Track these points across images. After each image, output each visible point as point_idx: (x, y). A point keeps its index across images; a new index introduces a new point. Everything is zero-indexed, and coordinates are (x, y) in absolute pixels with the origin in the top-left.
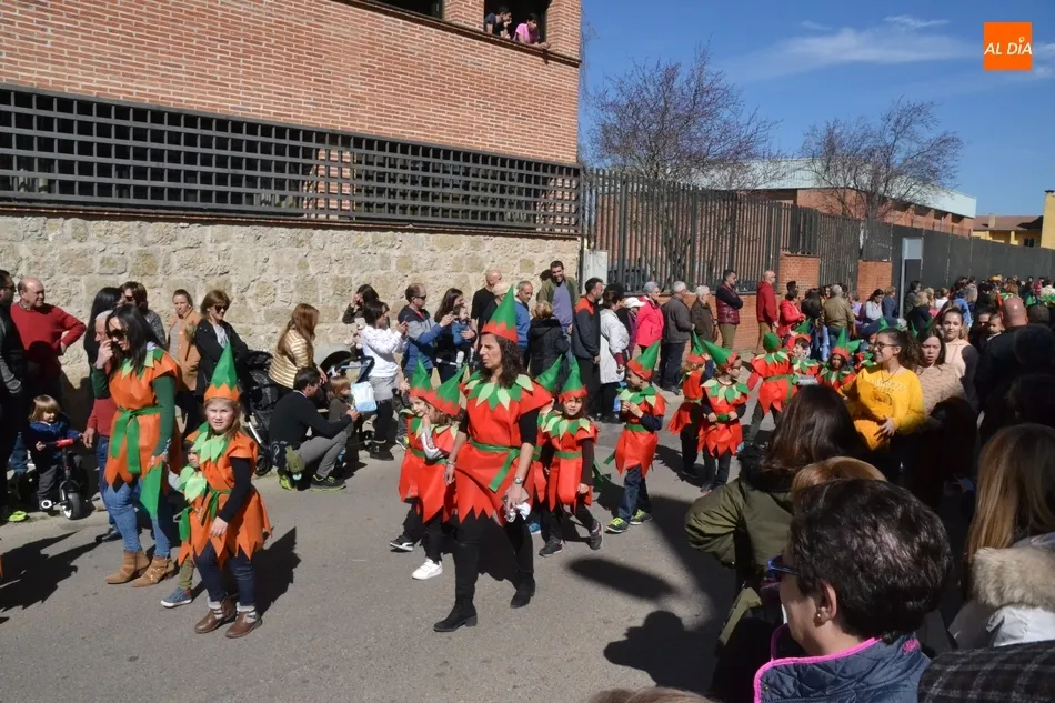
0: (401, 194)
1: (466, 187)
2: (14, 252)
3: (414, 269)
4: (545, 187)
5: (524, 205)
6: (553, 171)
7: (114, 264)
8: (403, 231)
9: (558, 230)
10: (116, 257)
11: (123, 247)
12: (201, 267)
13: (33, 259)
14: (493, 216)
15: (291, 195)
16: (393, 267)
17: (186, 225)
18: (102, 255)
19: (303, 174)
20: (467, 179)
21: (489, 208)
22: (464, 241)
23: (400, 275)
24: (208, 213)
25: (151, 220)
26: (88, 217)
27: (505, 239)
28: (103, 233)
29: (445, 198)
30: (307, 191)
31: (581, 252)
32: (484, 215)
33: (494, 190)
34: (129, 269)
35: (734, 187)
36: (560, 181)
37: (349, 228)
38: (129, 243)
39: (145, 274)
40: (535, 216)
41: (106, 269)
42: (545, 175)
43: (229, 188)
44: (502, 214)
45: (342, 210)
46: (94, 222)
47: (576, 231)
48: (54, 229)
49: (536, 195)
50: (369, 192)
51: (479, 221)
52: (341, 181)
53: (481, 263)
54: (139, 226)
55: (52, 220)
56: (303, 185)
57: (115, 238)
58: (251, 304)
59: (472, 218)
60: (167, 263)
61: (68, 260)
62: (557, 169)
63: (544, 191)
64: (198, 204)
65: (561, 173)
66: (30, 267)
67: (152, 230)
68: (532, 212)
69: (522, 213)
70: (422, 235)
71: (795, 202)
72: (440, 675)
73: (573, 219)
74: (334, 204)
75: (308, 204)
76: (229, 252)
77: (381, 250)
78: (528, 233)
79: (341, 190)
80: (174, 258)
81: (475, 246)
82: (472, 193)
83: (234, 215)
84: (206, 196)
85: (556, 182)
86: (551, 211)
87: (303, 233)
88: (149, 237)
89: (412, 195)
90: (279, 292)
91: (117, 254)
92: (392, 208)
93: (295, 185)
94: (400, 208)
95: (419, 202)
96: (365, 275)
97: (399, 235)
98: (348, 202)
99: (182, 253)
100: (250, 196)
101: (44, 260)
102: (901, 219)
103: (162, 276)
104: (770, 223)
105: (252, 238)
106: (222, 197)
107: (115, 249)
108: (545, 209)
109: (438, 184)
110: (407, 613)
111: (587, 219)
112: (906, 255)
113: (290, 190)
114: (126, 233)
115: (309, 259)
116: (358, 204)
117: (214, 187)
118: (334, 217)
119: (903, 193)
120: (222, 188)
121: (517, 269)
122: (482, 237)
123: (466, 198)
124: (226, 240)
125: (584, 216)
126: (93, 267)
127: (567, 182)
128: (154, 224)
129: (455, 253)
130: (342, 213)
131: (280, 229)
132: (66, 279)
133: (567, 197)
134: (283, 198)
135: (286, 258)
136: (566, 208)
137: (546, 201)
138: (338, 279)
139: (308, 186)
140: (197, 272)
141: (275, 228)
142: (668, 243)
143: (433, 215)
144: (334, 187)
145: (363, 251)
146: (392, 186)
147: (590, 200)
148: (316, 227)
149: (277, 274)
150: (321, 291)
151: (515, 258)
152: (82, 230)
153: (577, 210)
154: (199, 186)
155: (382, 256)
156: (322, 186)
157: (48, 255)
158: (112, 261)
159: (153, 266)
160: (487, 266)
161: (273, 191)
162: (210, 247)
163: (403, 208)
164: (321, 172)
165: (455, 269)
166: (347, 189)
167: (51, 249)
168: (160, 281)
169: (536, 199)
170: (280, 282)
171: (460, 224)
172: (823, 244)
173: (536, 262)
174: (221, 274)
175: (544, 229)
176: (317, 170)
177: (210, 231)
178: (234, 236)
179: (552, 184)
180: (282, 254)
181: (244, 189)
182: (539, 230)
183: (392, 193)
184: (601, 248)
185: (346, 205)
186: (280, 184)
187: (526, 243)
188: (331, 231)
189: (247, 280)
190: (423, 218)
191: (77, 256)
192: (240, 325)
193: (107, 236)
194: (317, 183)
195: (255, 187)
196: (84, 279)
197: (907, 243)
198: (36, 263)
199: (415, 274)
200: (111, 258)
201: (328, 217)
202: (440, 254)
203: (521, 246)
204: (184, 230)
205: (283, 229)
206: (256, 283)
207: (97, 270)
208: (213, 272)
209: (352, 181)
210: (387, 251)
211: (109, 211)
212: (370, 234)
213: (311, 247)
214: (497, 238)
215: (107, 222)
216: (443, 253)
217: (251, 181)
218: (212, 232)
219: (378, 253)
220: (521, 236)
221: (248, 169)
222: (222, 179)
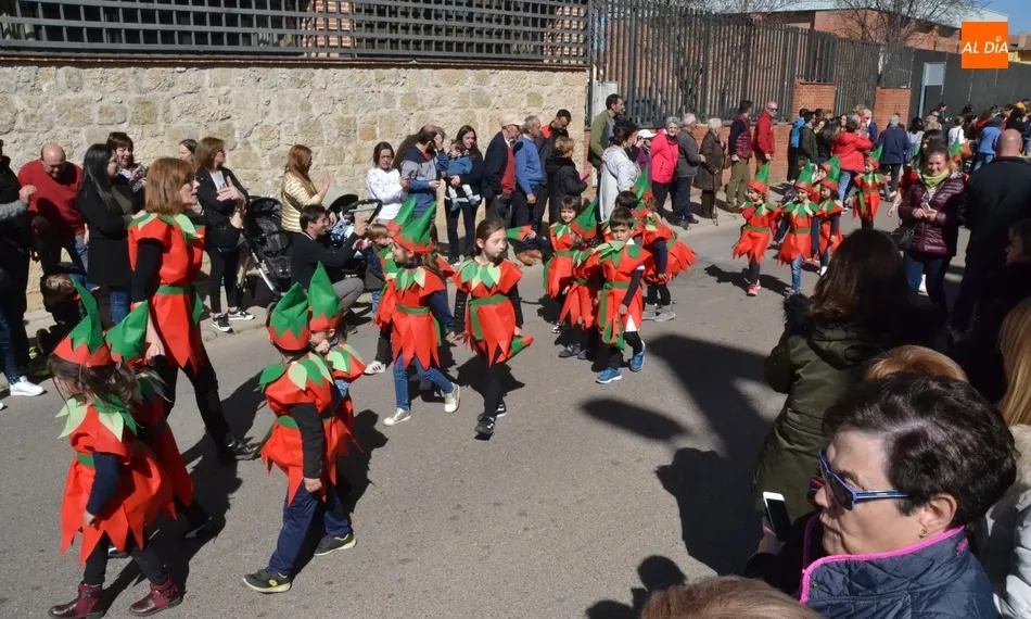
0: (403, 28)
1: (470, 19)
2: (9, 105)
3: (420, 106)
4: (552, 17)
5: (530, 35)
7: (113, 113)
8: (407, 67)
9: (566, 62)
10: (114, 105)
11: (121, 95)
12: (202, 113)
13: (29, 111)
14: (499, 48)
15: (289, 33)
16: (398, 105)
17: (183, 69)
18: (100, 104)
19: (300, 10)
20: (471, 10)
21: (495, 40)
22: (470, 75)
23: (405, 114)
24: (205, 56)
25: (146, 65)
26: (81, 64)
27: (512, 72)
28: (98, 81)
29: (449, 31)
30: (306, 28)
31: (590, 84)
32: (489, 47)
33: (499, 21)
34: (129, 116)
35: (749, 10)
36: (567, 9)
37: (351, 66)
38: (126, 90)
39: (146, 122)
40: (542, 47)
41: (105, 119)
42: (552, 3)
43: (224, 29)
44: (508, 46)
45: (342, 47)
46: (88, 70)
47: (585, 62)
48: (46, 80)
49: (543, 25)
50: (370, 26)
51: (484, 54)
52: (340, 16)
53: (488, 98)
54: (135, 73)
55: (43, 70)
56: (301, 22)
57: (110, 87)
58: (256, 149)
59: (478, 51)
60: (167, 110)
61: (65, 111)
63: (552, 21)
64: (194, 47)
66: (27, 119)
67: (148, 75)
68: (538, 43)
69: (529, 45)
70: (426, 71)
71: (813, 25)
72: (454, 518)
73: (581, 50)
74: (334, 41)
75: (307, 43)
76: (230, 95)
77: (385, 88)
78: (534, 65)
79: (341, 26)
80: (173, 104)
81: (481, 81)
82: (476, 25)
83: (232, 56)
84: (201, 37)
85: (562, 11)
86: (558, 41)
87: (303, 73)
88: (146, 84)
89: (414, 28)
90: (283, 135)
91: (115, 102)
92: (394, 43)
93: (292, 22)
95: (422, 37)
96: (369, 115)
97: (403, 72)
98: (348, 39)
99: (181, 100)
100: (247, 36)
101: (40, 112)
102: (922, 42)
103: (163, 124)
104: (786, 49)
105: (252, 80)
106: (217, 38)
107: (112, 98)
108: (552, 40)
109: (440, 16)
110: (421, 457)
111: (596, 48)
112: (927, 82)
113: (288, 28)
114: (122, 80)
115: (311, 101)
116: (359, 40)
117: (208, 28)
118: (334, 55)
119: (928, 13)
120: (217, 29)
121: (524, 104)
122: (488, 71)
123: (470, 30)
124: (225, 84)
125: (592, 46)
126: (92, 117)
127: (575, 10)
128: (150, 70)
129: (461, 89)
130: (344, 51)
131: (280, 70)
132: (64, 131)
133: (574, 27)
134: (281, 37)
135: (288, 100)
136: (574, 38)
137: (553, 31)
138: (342, 119)
139: (307, 22)
140: (198, 118)
141: (275, 69)
142: (679, 71)
143: (437, 49)
144: (333, 24)
145: (366, 90)
146: (393, 20)
147: (599, 28)
148: (316, 66)
149: (280, 116)
150: (325, 133)
151: (523, 91)
152: (76, 79)
153: (586, 40)
154: (192, 27)
155: (386, 94)
156: (320, 22)
157: (44, 107)
158: (110, 110)
159: (152, 114)
160: (493, 102)
161: (270, 29)
162: (210, 91)
163: (406, 43)
164: (320, 8)
165: (461, 104)
166: (346, 25)
167: (47, 99)
168: (161, 129)
169: (542, 30)
170: (283, 126)
171: (465, 58)
172: (839, 70)
173: (544, 96)
174: (223, 119)
175: (551, 61)
176: (315, 5)
177: (208, 75)
178: (234, 79)
179: (559, 13)
180: (284, 95)
181: (239, 29)
182: (546, 61)
183: (394, 27)
184: (610, 80)
185: (347, 42)
186: (277, 22)
187: (533, 75)
188: (333, 70)
189: (251, 124)
190: (427, 53)
191: (75, 106)
192: (244, 171)
193: (103, 85)
194: (316, 20)
195: (251, 25)
196: (84, 130)
197: (928, 67)
198: (33, 116)
199: (420, 112)
200: (109, 108)
201: (328, 55)
202: (445, 90)
203: (528, 79)
204: (181, 75)
205: (284, 70)
206: (259, 127)
207: (96, 121)
208: (215, 117)
209: (351, 16)
210: (392, 89)
211: (102, 58)
212: (373, 72)
213: (313, 87)
214: (504, 72)
215: (101, 69)
216: (448, 89)
217: (247, 20)
218: (211, 76)
219: (382, 91)
220: (528, 69)
221: (242, 7)
222: (216, 19)
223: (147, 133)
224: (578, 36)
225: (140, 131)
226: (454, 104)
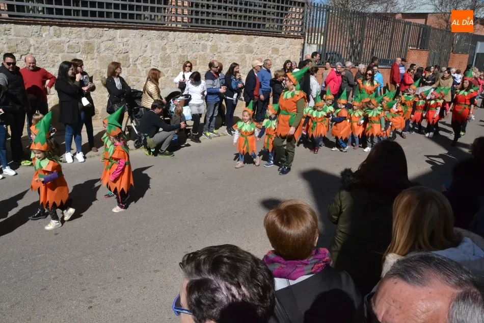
1: (246, 11)
2: (28, 42)
3: (219, 51)
4: (286, 12)
5: (275, 20)
6: (291, 4)
7: (74, 48)
8: (214, 33)
9: (292, 34)
10: (74, 44)
11: (78, 40)
12: (115, 49)
13: (36, 45)
14: (259, 26)
16: (208, 50)
17: (108, 29)
18: (68, 44)
19: (164, 4)
20: (246, 7)
21: (257, 22)
22: (244, 38)
23: (211, 54)
24: (118, 24)
25: (91, 27)
26: (61, 25)
27: (265, 38)
28: (68, 33)
29: (235, 17)
31: (304, 45)
32: (254, 25)
33: (260, 13)
34: (81, 51)
36: (294, 9)
37: (187, 31)
38: (81, 38)
39: (89, 53)
41: (70, 50)
42: (287, 6)
43: (127, 11)
44: (264, 25)
45: (183, 22)
46: (63, 28)
47: (302, 34)
48: (45, 31)
49: (282, 16)
50: (197, 13)
51: (252, 28)
52: (183, 8)
53: (253, 49)
54: (85, 30)
55: (44, 27)
57: (74, 36)
58: (139, 67)
59: (248, 27)
60: (99, 48)
61: (52, 46)
62: (293, 3)
63: (286, 14)
64: (113, 19)
65: (295, 5)
66: (35, 49)
67: (91, 32)
68: (279, 24)
70: (223, 35)
73: (300, 28)
74: (179, 19)
75: (167, 19)
76: (129, 42)
77: (203, 42)
78: (277, 35)
79: (183, 12)
80: (102, 45)
81: (249, 41)
83: (131, 24)
84: (117, 15)
85: (292, 10)
86: (289, 24)
87: (164, 33)
88: (90, 35)
90: (152, 61)
92: (208, 21)
93: (160, 10)
95: (222, 19)
96: (194, 54)
97: (211, 35)
98: (186, 18)
99: (106, 43)
100: (138, 15)
101: (41, 46)
103: (96, 54)
105: (140, 36)
106: (124, 15)
107: (74, 41)
108: (286, 23)
111: (307, 28)
113: (158, 12)
114: (79, 33)
115: (167, 46)
116: (192, 19)
117: (120, 11)
118: (179, 26)
120: (124, 11)
121: (270, 52)
122: (253, 36)
124: (126, 37)
126: (64, 49)
127: (298, 9)
128: (92, 29)
129: (239, 44)
130: (184, 24)
131: (153, 31)
132: (52, 55)
133: (297, 17)
134: (155, 16)
135: (156, 46)
136: (297, 23)
137: (287, 19)
138: (181, 55)
139: (168, 10)
140: (113, 52)
141: (151, 31)
142: (351, 40)
143: (223, 25)
144: (179, 11)
145: (194, 42)
146: (208, 10)
147: (310, 19)
148: (170, 31)
149: (152, 53)
150: (172, 62)
151: (270, 47)
152: (58, 32)
153: (302, 24)
154: (113, 10)
155: (203, 45)
156: (173, 10)
157: (43, 44)
158: (73, 47)
159: (92, 49)
160: (255, 51)
161: (150, 12)
162: (119, 40)
163: (214, 21)
164: (173, 3)
165: (239, 51)
166: (186, 12)
167: (44, 40)
168: (96, 56)
169: (281, 18)
170: (153, 57)
171: (242, 30)
173: (280, 49)
174: (124, 53)
175: (285, 33)
177: (119, 32)
178: (131, 35)
179: (290, 10)
180: (154, 43)
181: (135, 12)
182: (283, 33)
183: (208, 14)
184: (314, 44)
185: (186, 20)
186: (153, 9)
187: (276, 39)
188: (178, 32)
189: (137, 56)
191: (57, 44)
192: (133, 77)
193: (70, 35)
195: (141, 11)
196: (60, 55)
197: (479, 44)
198: (38, 47)
199: (219, 54)
200: (72, 45)
201: (176, 26)
202: (232, 44)
203: (273, 41)
204: (106, 32)
205: (154, 31)
206: (141, 57)
207: (66, 51)
208: (121, 52)
209: (188, 8)
210: (205, 43)
211: (70, 23)
212: (197, 35)
213: (168, 40)
214: (261, 37)
215: (70, 28)
216: (234, 44)
217: (138, 8)
218: (120, 33)
219: (201, 43)
220: (273, 36)
221: (137, 2)
222: (124, 7)
223: (89, 57)
224: (299, 22)
225: (86, 56)
226: (236, 51)
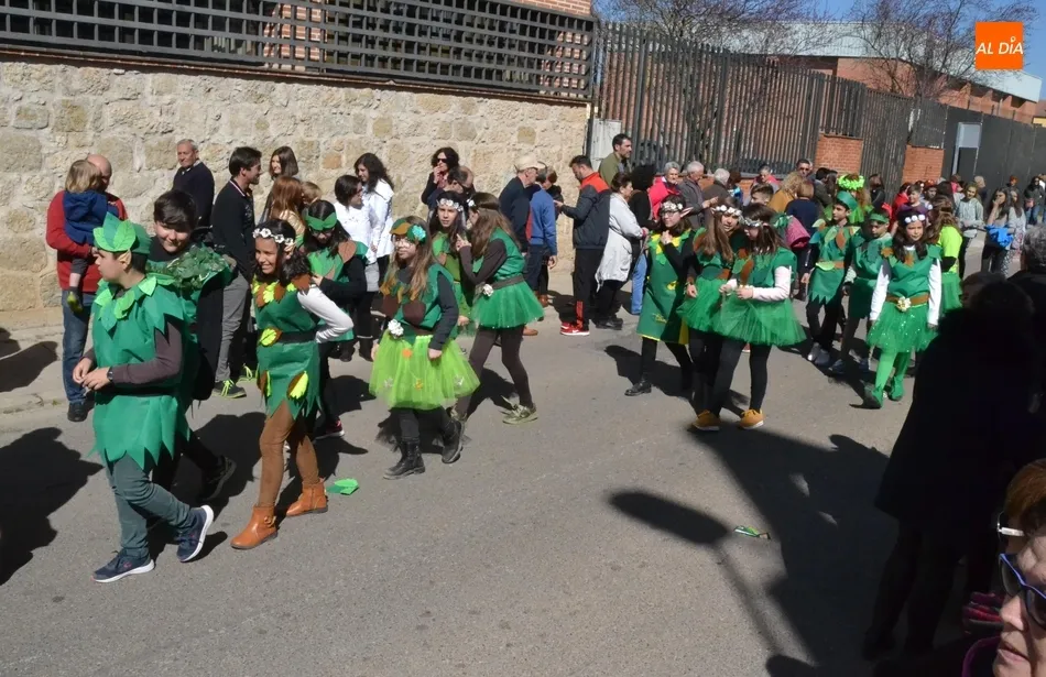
0: (381, 43)
1: (458, 38)
3: (394, 133)
4: (551, 43)
5: (526, 62)
6: (562, 24)
7: (34, 116)
8: (382, 88)
9: (564, 95)
10: (35, 107)
11: (45, 96)
12: (140, 123)
14: (489, 74)
15: (249, 39)
16: (370, 130)
17: (121, 71)
18: (17, 105)
19: (264, 14)
20: (460, 28)
21: (485, 65)
22: (454, 102)
23: (377, 141)
24: (148, 58)
25: (79, 64)
27: (502, 102)
28: (18, 78)
29: (434, 50)
30: (270, 35)
31: (590, 121)
32: (478, 72)
33: (491, 43)
34: (52, 124)
35: (770, 51)
36: (569, 35)
37: (318, 82)
38: (52, 91)
39: (73, 130)
40: (538, 77)
41: (24, 123)
42: (553, 27)
43: (173, 28)
44: (500, 73)
45: (309, 59)
46: (8, 64)
47: (586, 97)
49: (541, 51)
50: (343, 38)
51: (472, 80)
52: (310, 25)
53: (473, 130)
54: (64, 71)
56: (264, 28)
57: (33, 85)
59: (465, 75)
60: (98, 118)
62: (557, 19)
63: (553, 47)
64: (136, 46)
65: (571, 25)
67: (79, 76)
68: (534, 71)
69: (522, 74)
70: (404, 94)
71: (835, 72)
73: (582, 82)
74: (300, 52)
75: (270, 51)
76: (174, 106)
77: (355, 111)
78: (529, 96)
79: (310, 36)
80: (108, 112)
81: (467, 110)
82: (465, 46)
83: (180, 61)
84: (146, 37)
85: (564, 37)
86: (557, 71)
87: (262, 86)
88: (76, 85)
89: (394, 45)
91: (37, 103)
92: (370, 59)
93: (254, 27)
94: (380, 59)
95: (401, 54)
96: (335, 140)
97: (377, 93)
98: (317, 50)
99: (115, 106)
100: (200, 40)
102: (955, 100)
103: (92, 133)
104: (809, 98)
105: (201, 90)
106: (165, 38)
107: (34, 98)
108: (551, 69)
109: (425, 33)
111: (599, 81)
112: (961, 143)
113: (248, 33)
114: (47, 78)
115: (269, 118)
116: (330, 54)
117: (155, 26)
118: (300, 68)
119: (963, 69)
120: (165, 28)
121: (514, 139)
122: (475, 99)
123: (458, 52)
124: (170, 92)
125: (595, 79)
126: (7, 119)
127: (578, 37)
128: (82, 69)
129: (443, 117)
130: (311, 64)
131: (235, 80)
133: (577, 56)
134: (239, 43)
135: (241, 116)
136: (576, 68)
137: (552, 58)
138: (303, 143)
139: (271, 28)
140: (134, 129)
141: (230, 80)
142: (690, 115)
143: (418, 70)
144: (301, 32)
145: (334, 110)
146: (370, 33)
147: (604, 59)
148: (279, 80)
149: (232, 134)
151: (513, 125)
153: (588, 71)
154: (136, 24)
155: (356, 117)
156: (286, 29)
158: (30, 113)
159: (80, 121)
160: (479, 134)
161: (227, 33)
162: (151, 99)
163: (383, 60)
164: (287, 13)
165: (442, 136)
166: (316, 36)
168: (89, 139)
169: (540, 57)
171: (451, 82)
172: (865, 123)
173: (538, 131)
174: (163, 133)
175: (548, 93)
176: (281, 9)
177: (151, 80)
178: (180, 87)
179: (560, 39)
180: (237, 111)
181: (191, 30)
182: (542, 92)
183: (371, 42)
184: (614, 118)
185: (316, 55)
186: (236, 26)
187: (527, 107)
188: (296, 85)
190: (407, 74)
193: (24, 81)
194: (281, 26)
195: (205, 27)
197: (963, 128)
199: (395, 141)
200: (29, 109)
201: (293, 68)
202: (425, 118)
203: (521, 111)
204: (119, 78)
205: (239, 81)
206: (206, 144)
207: (12, 123)
208: (154, 130)
209: (323, 26)
210: (363, 112)
211: (26, 51)
212: (342, 92)
213: (273, 104)
214: (493, 101)
215: (23, 64)
216: (429, 116)
217: (201, 21)
218: (153, 82)
219: (352, 113)
220: (521, 100)
221: (197, 5)
222: (165, 17)
223: (72, 141)
224: (580, 66)
225: (64, 139)
226: (435, 133)
